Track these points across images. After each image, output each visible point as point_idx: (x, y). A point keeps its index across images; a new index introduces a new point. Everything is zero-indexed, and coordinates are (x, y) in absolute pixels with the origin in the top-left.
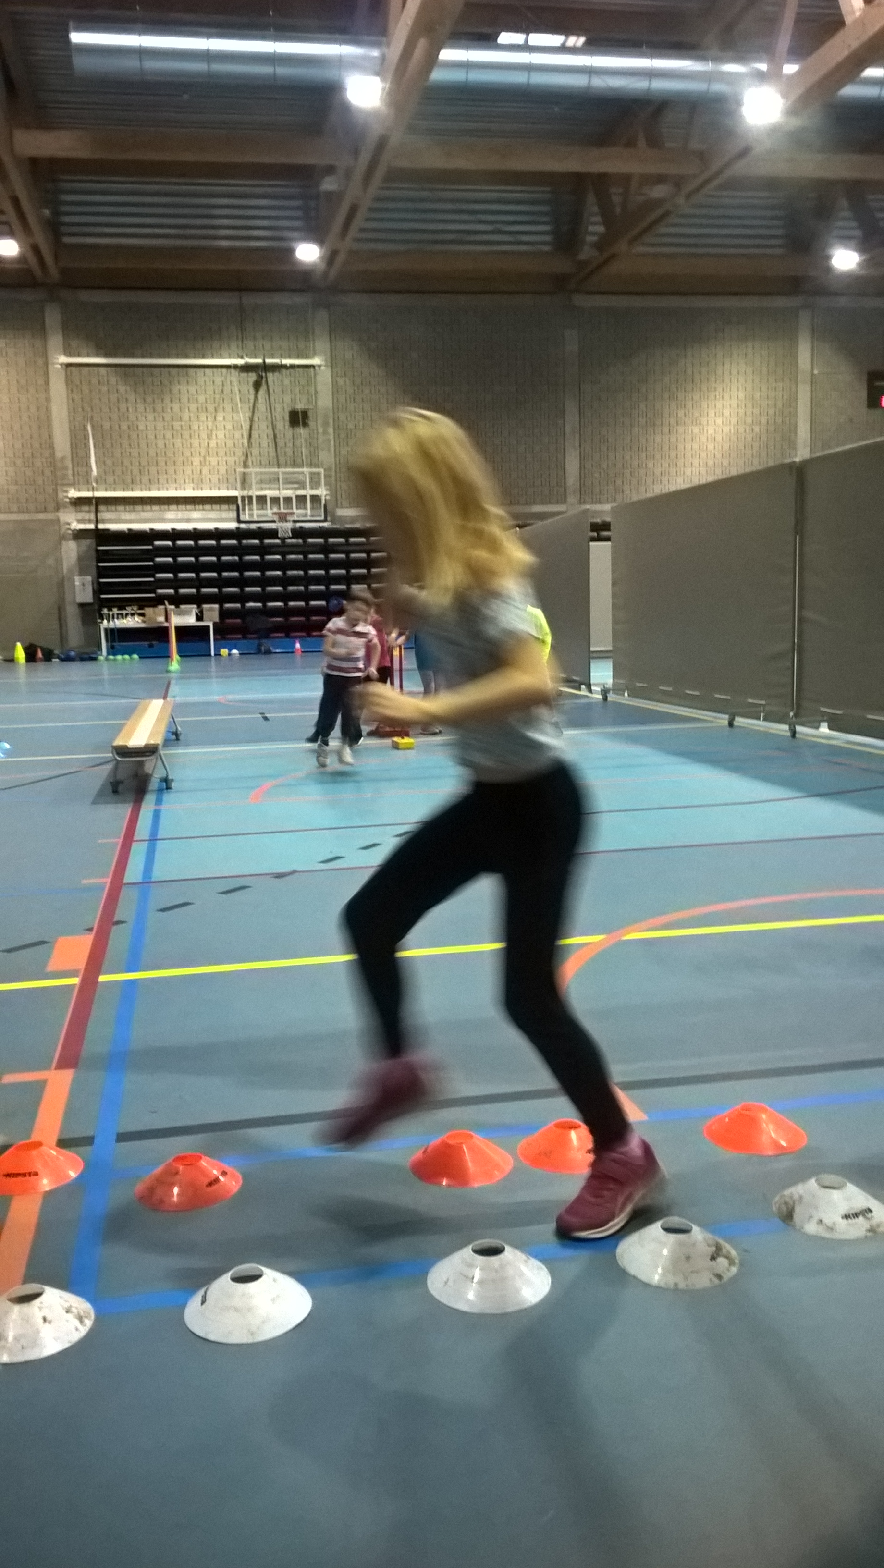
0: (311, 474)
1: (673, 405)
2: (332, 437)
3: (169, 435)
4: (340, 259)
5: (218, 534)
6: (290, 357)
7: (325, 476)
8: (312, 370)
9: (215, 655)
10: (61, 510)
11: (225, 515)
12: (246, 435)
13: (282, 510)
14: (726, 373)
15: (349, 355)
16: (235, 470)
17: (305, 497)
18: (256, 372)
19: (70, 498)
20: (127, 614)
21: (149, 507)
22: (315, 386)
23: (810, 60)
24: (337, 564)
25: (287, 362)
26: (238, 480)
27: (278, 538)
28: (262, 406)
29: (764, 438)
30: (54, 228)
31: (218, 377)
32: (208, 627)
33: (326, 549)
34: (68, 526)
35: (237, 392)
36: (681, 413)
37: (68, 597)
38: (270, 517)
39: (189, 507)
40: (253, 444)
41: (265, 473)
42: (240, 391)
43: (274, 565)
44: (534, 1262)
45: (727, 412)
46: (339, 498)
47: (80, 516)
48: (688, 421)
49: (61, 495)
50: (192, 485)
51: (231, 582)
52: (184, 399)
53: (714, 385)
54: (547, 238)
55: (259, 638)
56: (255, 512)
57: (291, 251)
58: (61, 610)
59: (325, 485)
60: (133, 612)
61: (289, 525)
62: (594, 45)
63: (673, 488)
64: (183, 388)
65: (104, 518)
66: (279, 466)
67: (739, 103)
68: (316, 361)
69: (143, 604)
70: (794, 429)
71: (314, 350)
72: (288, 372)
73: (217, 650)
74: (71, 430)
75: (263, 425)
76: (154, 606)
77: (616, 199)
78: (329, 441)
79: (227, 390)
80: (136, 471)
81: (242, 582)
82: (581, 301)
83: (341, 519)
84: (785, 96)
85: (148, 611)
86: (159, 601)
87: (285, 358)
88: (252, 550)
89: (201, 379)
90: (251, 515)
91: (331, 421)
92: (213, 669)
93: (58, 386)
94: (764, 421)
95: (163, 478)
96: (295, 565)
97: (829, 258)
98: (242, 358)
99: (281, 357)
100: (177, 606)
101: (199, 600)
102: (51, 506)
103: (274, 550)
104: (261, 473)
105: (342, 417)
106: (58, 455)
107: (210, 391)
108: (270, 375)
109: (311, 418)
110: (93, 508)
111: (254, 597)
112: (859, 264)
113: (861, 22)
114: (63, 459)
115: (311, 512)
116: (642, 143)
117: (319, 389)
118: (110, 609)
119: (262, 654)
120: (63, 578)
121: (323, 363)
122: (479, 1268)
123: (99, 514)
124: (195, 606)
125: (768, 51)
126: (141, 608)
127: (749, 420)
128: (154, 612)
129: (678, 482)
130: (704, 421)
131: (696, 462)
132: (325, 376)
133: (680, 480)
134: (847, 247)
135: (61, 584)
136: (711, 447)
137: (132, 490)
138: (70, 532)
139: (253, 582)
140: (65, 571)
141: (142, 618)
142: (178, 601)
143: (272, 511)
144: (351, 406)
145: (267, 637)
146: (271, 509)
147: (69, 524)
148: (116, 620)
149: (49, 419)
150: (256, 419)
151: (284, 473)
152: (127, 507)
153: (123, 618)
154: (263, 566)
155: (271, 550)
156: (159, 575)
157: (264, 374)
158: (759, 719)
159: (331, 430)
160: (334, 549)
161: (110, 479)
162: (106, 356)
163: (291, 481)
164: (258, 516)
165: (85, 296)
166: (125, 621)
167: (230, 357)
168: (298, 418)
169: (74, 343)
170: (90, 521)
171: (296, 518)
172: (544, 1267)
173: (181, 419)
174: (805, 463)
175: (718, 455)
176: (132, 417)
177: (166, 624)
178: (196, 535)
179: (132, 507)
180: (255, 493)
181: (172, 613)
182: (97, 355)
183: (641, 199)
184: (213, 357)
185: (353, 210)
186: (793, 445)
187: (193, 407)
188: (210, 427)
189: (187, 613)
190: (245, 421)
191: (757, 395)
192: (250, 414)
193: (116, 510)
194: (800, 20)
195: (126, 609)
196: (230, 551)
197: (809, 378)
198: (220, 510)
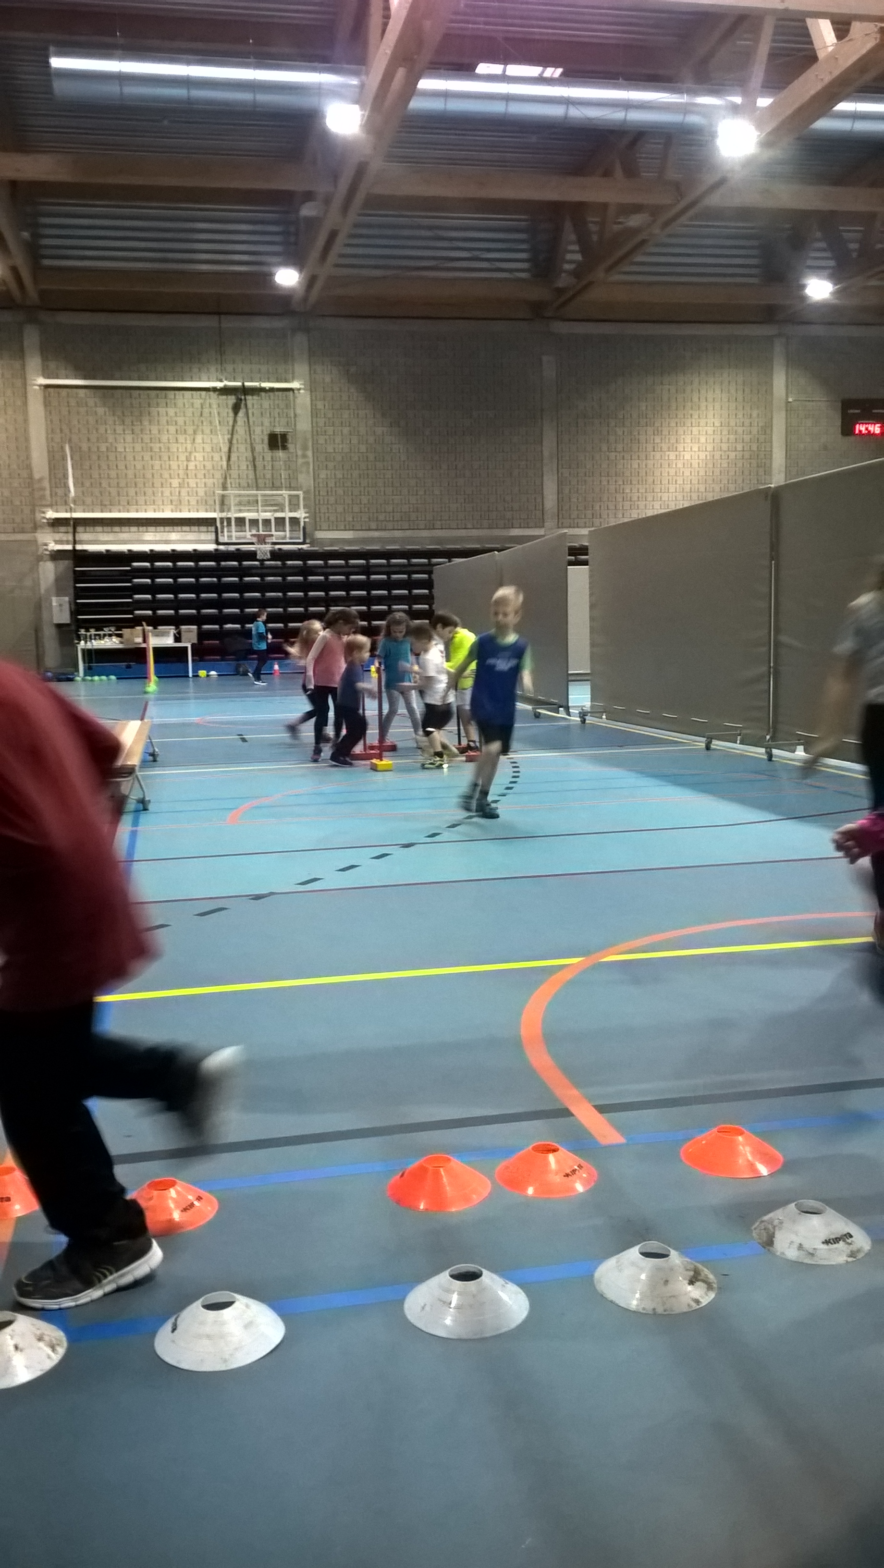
0: (290, 496)
1: (650, 430)
2: (311, 460)
3: (147, 457)
4: (319, 285)
5: (197, 556)
6: (269, 381)
7: (304, 498)
8: (291, 393)
9: (193, 676)
10: (39, 531)
11: (203, 536)
12: (225, 459)
13: (261, 532)
14: (703, 399)
15: (328, 379)
16: (214, 493)
17: (284, 519)
18: (235, 395)
19: (47, 519)
20: (105, 635)
21: (127, 528)
22: (294, 409)
23: (785, 92)
24: (316, 586)
25: (266, 385)
26: (217, 502)
27: (257, 560)
28: (241, 429)
29: (740, 465)
30: (34, 251)
31: (197, 400)
32: (187, 648)
33: (305, 571)
34: (45, 547)
35: (216, 415)
36: (658, 440)
37: (45, 615)
38: (248, 539)
39: (167, 528)
40: (232, 466)
41: (244, 496)
42: (219, 413)
43: (252, 587)
44: (512, 1288)
45: (703, 440)
46: (318, 519)
47: (58, 536)
48: (665, 447)
49: (38, 516)
50: (170, 507)
51: (209, 604)
52: (163, 420)
53: (690, 412)
54: (525, 265)
55: (238, 660)
56: (234, 534)
57: (271, 275)
58: (37, 630)
59: (305, 506)
60: (111, 632)
61: (268, 547)
62: (572, 76)
63: (650, 513)
64: (162, 410)
65: (82, 539)
66: (258, 488)
67: (713, 135)
68: (295, 385)
69: (120, 625)
70: (769, 455)
71: (293, 373)
72: (267, 395)
73: (195, 671)
74: (49, 452)
75: (242, 448)
76: (132, 627)
77: (593, 228)
78: (308, 463)
79: (206, 411)
80: (114, 493)
81: (220, 604)
82: (560, 328)
83: (321, 542)
84: (759, 126)
85: (126, 632)
86: (136, 622)
87: (264, 382)
88: (231, 572)
89: (180, 402)
90: (230, 537)
91: (310, 444)
92: (192, 691)
93: (36, 408)
94: (739, 447)
95: (141, 499)
96: (273, 587)
97: (804, 287)
98: (221, 381)
99: (261, 380)
100: (155, 628)
101: (177, 621)
102: (29, 527)
103: (254, 571)
104: (240, 496)
105: (321, 440)
106: (37, 476)
107: (189, 412)
108: (249, 398)
109: (290, 441)
110: (71, 529)
111: (232, 619)
112: (833, 294)
113: (833, 57)
114: (40, 480)
115: (290, 534)
116: (619, 172)
117: (298, 411)
118: (87, 631)
119: (241, 675)
120: (40, 599)
121: (302, 387)
122: (456, 1293)
123: (77, 535)
124: (173, 627)
125: (741, 84)
126: (119, 629)
127: (725, 446)
128: (132, 634)
129: (655, 508)
130: (680, 448)
131: (672, 490)
132: (304, 399)
133: (657, 505)
134: (821, 277)
135: (38, 607)
136: (687, 473)
137: (110, 512)
138: (48, 553)
139: (232, 603)
140: (42, 591)
141: (119, 639)
142: (156, 622)
143: (251, 533)
144: (330, 430)
145: (245, 659)
146: (250, 531)
147: (46, 545)
148: (93, 641)
149: (27, 440)
150: (234, 441)
151: (265, 495)
152: (106, 529)
153: (100, 639)
154: (242, 588)
155: (249, 572)
156: (136, 596)
157: (243, 397)
158: (736, 743)
159: (310, 453)
160: (313, 571)
161: (88, 500)
162: (85, 378)
163: (269, 503)
164: (237, 538)
165: (65, 318)
166: (102, 642)
167: (209, 380)
168: (277, 441)
169: (52, 365)
170: (68, 543)
171: (275, 541)
172: (521, 1291)
173: (160, 442)
174: (779, 489)
175: (695, 481)
176: (111, 439)
177: (144, 645)
178: (175, 556)
179: (110, 529)
180: (233, 515)
181: (150, 634)
182: (76, 378)
183: (616, 228)
184: (192, 380)
185: (333, 235)
186: (768, 471)
187: (172, 429)
188: (189, 450)
189: (164, 634)
190: (224, 443)
191: (733, 423)
192: (229, 436)
193: (94, 531)
194: (773, 55)
195: (103, 630)
196: (208, 572)
197: (783, 405)
198: (199, 532)
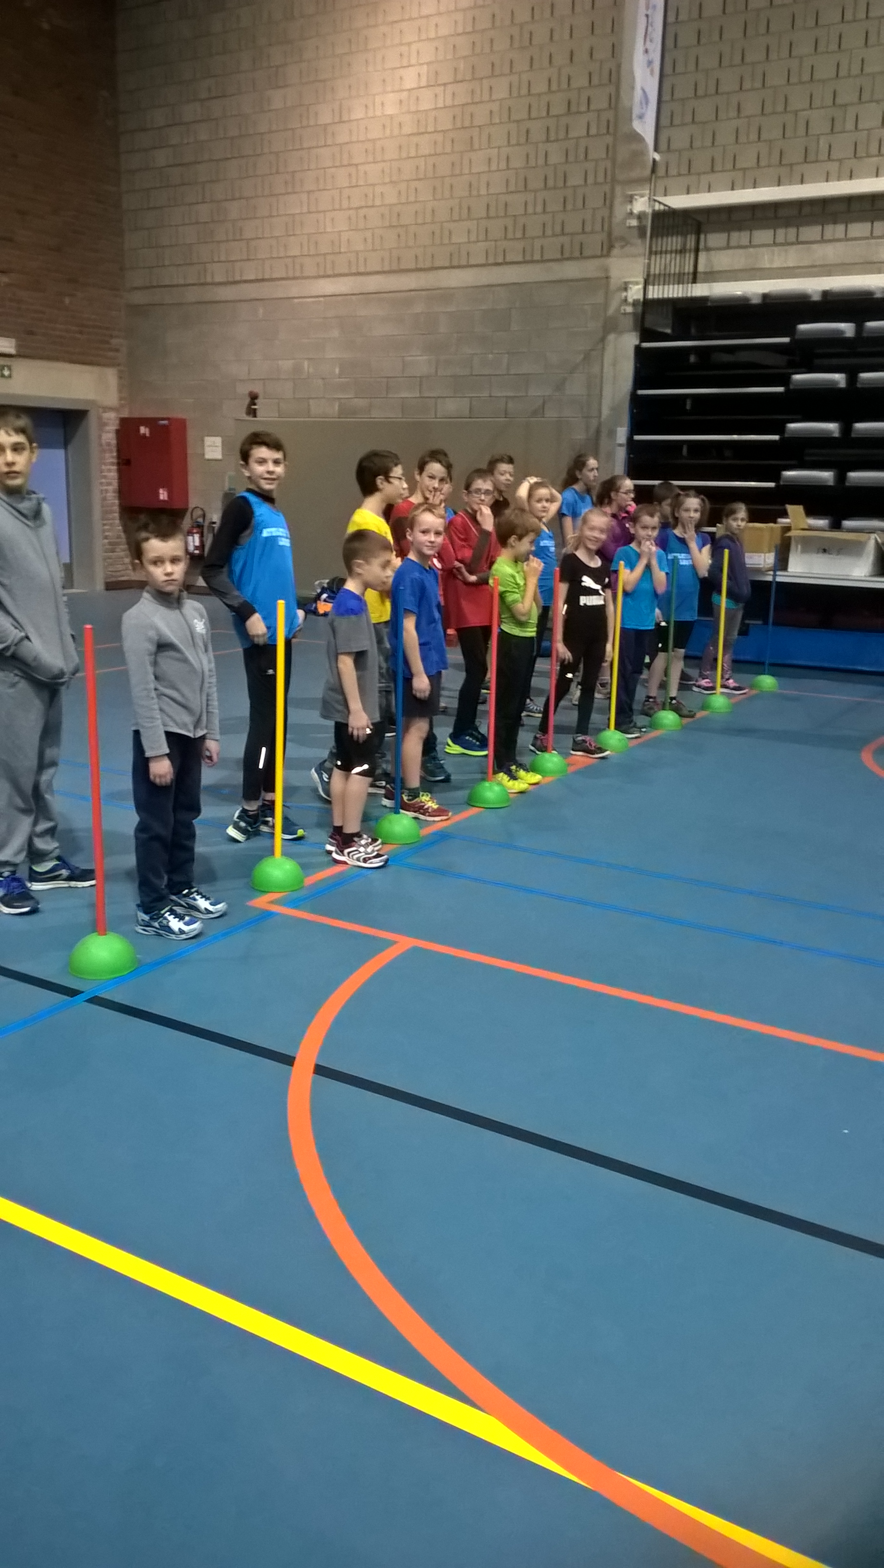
10: (615, 251)
19: (638, 217)
21: (840, 229)
34: (623, 295)
49: (620, 211)
80: (820, 125)
102: (595, 242)
138: (625, 309)
147: (626, 287)
179: (792, 231)
193: (751, 245)
